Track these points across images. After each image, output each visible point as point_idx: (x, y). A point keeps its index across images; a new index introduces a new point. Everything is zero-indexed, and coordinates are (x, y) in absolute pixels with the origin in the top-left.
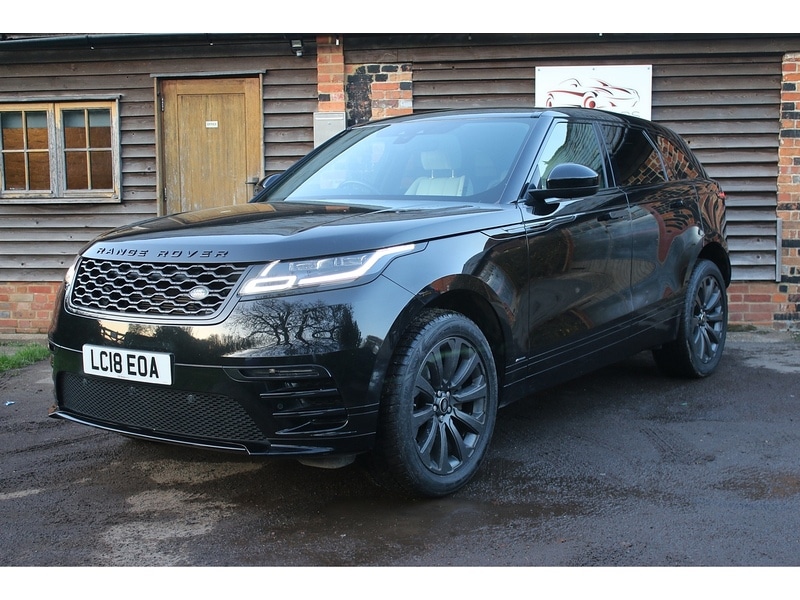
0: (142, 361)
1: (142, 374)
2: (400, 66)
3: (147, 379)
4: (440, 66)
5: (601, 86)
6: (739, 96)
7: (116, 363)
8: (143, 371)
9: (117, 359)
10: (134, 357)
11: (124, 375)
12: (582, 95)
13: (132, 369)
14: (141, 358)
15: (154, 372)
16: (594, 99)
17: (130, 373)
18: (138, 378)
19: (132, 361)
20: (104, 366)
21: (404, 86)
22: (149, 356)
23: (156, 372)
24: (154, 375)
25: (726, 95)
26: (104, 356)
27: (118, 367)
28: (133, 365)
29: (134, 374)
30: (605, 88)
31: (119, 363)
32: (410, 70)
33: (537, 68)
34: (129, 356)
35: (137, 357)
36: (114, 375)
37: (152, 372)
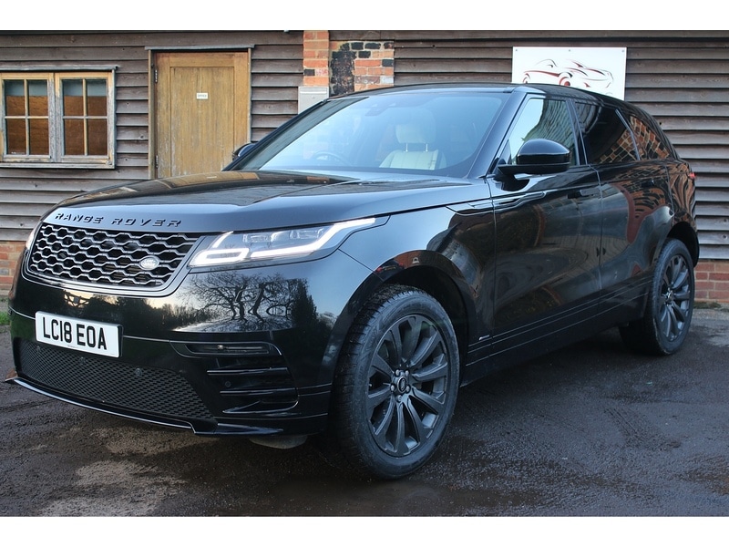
0: (91, 332)
1: (90, 345)
2: (382, 43)
3: (95, 350)
4: (421, 44)
5: (577, 67)
6: (711, 80)
7: (66, 332)
8: (91, 342)
9: (68, 328)
10: (83, 327)
11: (74, 345)
12: (558, 75)
13: (81, 339)
14: (90, 328)
15: (102, 343)
16: (569, 80)
17: (79, 343)
18: (86, 349)
19: (81, 330)
20: (55, 335)
21: (386, 63)
22: (97, 326)
23: (104, 344)
24: (102, 347)
25: (698, 79)
26: (55, 324)
27: (68, 337)
28: (82, 335)
29: (83, 344)
30: (580, 69)
31: (69, 332)
32: (392, 48)
33: (514, 48)
34: (79, 326)
35: (86, 328)
36: (64, 344)
37: (100, 344)
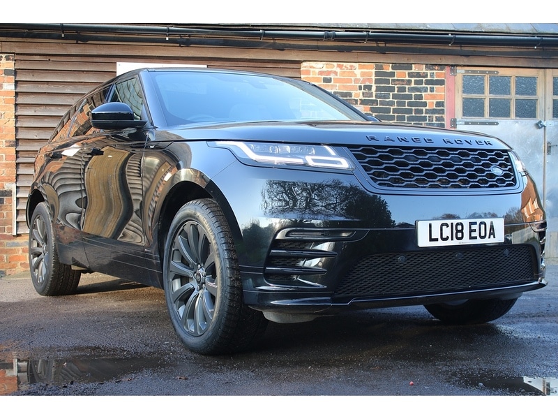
0: (483, 226)
1: (481, 237)
2: (4, 56)
3: (487, 241)
4: (38, 58)
7: (458, 231)
8: (483, 234)
9: (459, 228)
10: (475, 223)
11: (466, 241)
13: (473, 234)
14: (481, 223)
15: (492, 233)
17: (471, 238)
18: (479, 241)
19: (473, 227)
20: (444, 236)
21: (7, 72)
22: (488, 221)
23: (493, 234)
24: (492, 236)
26: (444, 227)
27: (459, 235)
28: (475, 231)
29: (475, 238)
31: (461, 231)
32: (13, 60)
33: (118, 63)
34: (471, 224)
35: (478, 224)
36: (456, 242)
37: (490, 234)
